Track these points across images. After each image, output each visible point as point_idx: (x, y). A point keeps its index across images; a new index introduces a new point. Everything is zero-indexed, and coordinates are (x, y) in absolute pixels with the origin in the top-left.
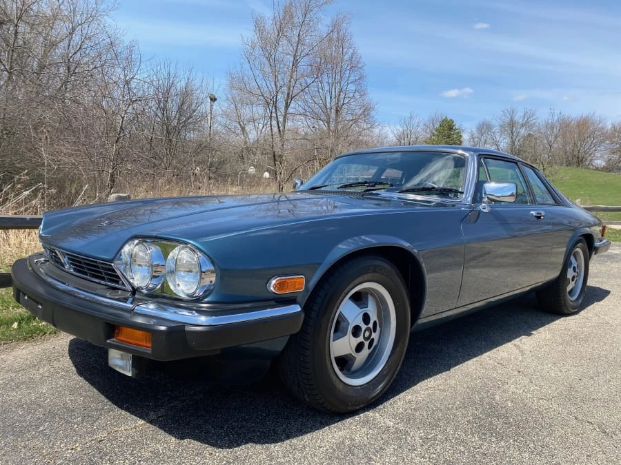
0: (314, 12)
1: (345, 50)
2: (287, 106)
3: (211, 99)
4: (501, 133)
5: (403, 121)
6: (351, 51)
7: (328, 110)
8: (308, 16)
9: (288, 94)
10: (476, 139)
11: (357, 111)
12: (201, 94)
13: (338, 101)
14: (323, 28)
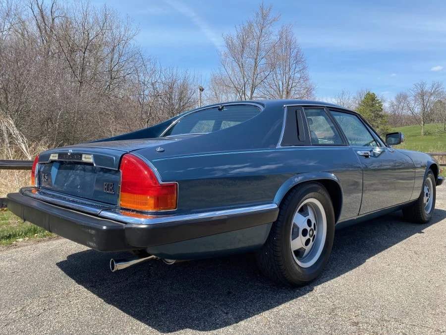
0: (267, 27)
1: (292, 50)
2: (252, 93)
3: (200, 90)
4: (416, 101)
5: (337, 97)
6: (296, 50)
7: (281, 92)
8: (263, 30)
9: (253, 85)
10: (395, 107)
11: (302, 92)
12: (193, 86)
13: (288, 85)
14: (274, 38)
